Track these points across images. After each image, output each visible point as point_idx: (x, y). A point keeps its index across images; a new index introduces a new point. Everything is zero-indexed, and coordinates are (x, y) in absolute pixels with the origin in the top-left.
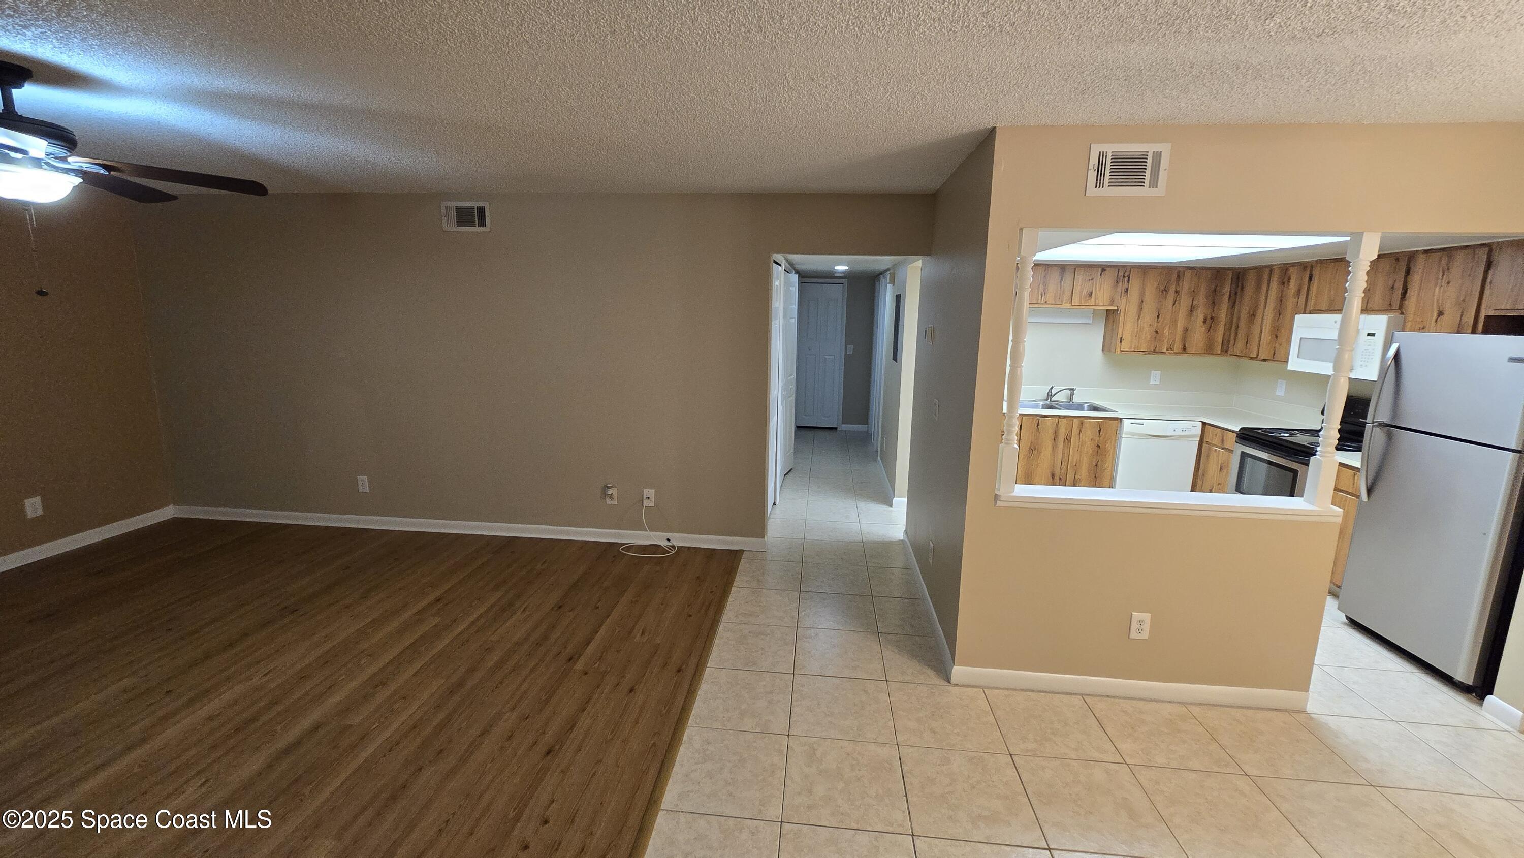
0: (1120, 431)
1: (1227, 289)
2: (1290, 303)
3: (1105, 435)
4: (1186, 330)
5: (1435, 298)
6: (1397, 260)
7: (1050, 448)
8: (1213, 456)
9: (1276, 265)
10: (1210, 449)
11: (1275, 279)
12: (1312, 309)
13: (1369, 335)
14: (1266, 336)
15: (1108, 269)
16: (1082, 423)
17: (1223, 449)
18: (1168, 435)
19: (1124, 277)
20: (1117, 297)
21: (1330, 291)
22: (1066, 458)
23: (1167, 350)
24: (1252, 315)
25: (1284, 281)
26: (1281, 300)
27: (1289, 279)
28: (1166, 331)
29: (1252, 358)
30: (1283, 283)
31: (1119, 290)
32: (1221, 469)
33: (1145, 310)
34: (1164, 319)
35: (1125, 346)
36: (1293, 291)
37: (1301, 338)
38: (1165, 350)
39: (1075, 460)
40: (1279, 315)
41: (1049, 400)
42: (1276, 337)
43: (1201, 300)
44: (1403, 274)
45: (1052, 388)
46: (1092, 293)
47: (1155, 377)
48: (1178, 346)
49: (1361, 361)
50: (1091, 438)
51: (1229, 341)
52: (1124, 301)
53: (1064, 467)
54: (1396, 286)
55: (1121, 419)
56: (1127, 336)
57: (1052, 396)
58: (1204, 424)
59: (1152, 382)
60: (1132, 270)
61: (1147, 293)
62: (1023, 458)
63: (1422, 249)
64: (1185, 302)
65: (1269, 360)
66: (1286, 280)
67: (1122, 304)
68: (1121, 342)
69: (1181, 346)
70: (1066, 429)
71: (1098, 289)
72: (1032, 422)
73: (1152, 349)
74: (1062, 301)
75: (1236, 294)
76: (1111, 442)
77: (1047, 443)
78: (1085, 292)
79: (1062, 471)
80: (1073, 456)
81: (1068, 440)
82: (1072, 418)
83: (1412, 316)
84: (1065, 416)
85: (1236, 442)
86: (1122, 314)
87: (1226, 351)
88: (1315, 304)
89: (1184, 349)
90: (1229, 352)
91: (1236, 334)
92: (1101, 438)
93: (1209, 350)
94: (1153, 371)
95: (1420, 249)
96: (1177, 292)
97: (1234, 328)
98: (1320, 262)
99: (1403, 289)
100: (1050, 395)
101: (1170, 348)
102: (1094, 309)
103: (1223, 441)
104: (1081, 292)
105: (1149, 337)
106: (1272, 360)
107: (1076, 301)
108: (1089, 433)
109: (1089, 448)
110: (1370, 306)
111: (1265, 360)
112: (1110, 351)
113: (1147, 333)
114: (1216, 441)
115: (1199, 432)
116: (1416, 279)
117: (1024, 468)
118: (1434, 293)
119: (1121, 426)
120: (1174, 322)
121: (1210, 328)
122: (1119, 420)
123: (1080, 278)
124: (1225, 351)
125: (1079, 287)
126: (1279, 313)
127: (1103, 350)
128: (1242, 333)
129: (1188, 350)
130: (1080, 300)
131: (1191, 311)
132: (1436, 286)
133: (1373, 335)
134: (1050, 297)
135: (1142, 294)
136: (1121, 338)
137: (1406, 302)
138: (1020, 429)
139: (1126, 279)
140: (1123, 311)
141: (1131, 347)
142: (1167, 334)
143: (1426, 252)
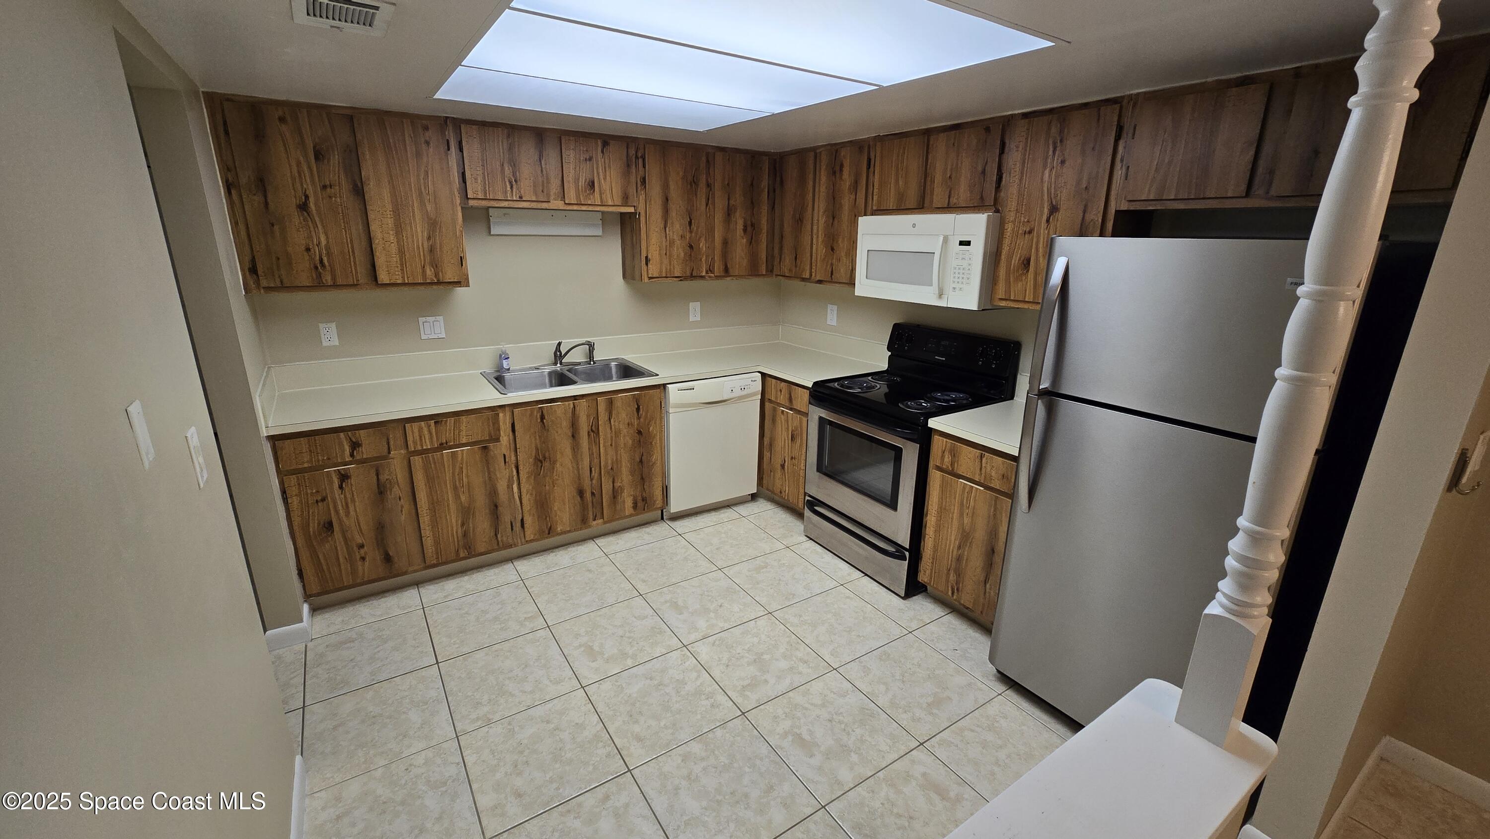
0: (665, 403)
1: (765, 183)
2: (846, 202)
3: (646, 414)
4: (725, 243)
5: (1046, 185)
6: (988, 130)
7: (568, 452)
8: (781, 419)
9: (822, 146)
10: (775, 410)
11: (823, 167)
12: (875, 208)
13: (962, 243)
14: (820, 249)
15: (612, 142)
16: (610, 403)
17: (791, 409)
18: (725, 398)
19: (637, 157)
20: (632, 191)
21: (897, 181)
22: (596, 461)
23: (707, 273)
24: (799, 221)
25: (835, 171)
26: (834, 198)
27: (842, 166)
28: (702, 245)
29: (803, 280)
30: (834, 173)
31: (633, 179)
32: (793, 438)
33: (673, 214)
34: (698, 227)
35: (654, 270)
36: (848, 184)
37: (868, 251)
38: (704, 274)
39: (610, 462)
40: (834, 218)
41: (559, 365)
42: (833, 249)
43: (738, 198)
44: (998, 151)
45: (559, 344)
46: (593, 183)
47: (695, 310)
48: (718, 267)
49: (954, 282)
50: (627, 422)
51: (773, 257)
52: (642, 197)
53: (595, 474)
54: (988, 169)
55: (664, 385)
56: (654, 255)
57: (562, 357)
58: (764, 375)
59: (692, 319)
60: (647, 146)
61: (672, 186)
62: (528, 478)
63: (1020, 111)
64: (720, 203)
65: (826, 281)
66: (837, 168)
67: (640, 205)
68: (647, 264)
69: (722, 267)
70: (588, 416)
71: (602, 177)
72: (531, 415)
73: (688, 274)
74: (548, 195)
75: (774, 191)
76: (655, 423)
77: (564, 446)
78: (582, 183)
79: (594, 482)
80: (607, 456)
81: (594, 431)
82: (595, 397)
83: (1013, 214)
84: (583, 396)
85: (810, 403)
86: (643, 219)
87: (772, 271)
88: (879, 202)
89: (726, 270)
90: (776, 271)
91: (781, 248)
92: (642, 420)
93: (753, 271)
94: (690, 303)
95: (1016, 112)
96: (708, 185)
97: (777, 240)
98: (879, 139)
99: (997, 175)
100: (558, 356)
101: (710, 270)
102: (603, 213)
103: (791, 400)
104: (577, 180)
105: (682, 255)
106: (829, 282)
107: (571, 196)
108: (623, 414)
109: (626, 438)
110: (954, 200)
111: (820, 282)
112: (633, 279)
113: (679, 250)
114: (782, 399)
115: (759, 388)
116: (1013, 159)
117: (531, 494)
118: (1042, 179)
119: (665, 393)
120: (711, 230)
121: (752, 239)
122: (662, 388)
123: (570, 155)
124: (770, 271)
125: (572, 172)
126: (833, 215)
127: (624, 277)
128: (788, 242)
129: (731, 271)
130: (578, 197)
131: (729, 215)
132: (1045, 167)
133: (968, 243)
134: (526, 187)
135: (665, 187)
136: (647, 257)
137: (1002, 194)
138: (513, 430)
139: (640, 161)
140: (643, 214)
141: (661, 272)
142: (704, 249)
143: (1025, 115)
